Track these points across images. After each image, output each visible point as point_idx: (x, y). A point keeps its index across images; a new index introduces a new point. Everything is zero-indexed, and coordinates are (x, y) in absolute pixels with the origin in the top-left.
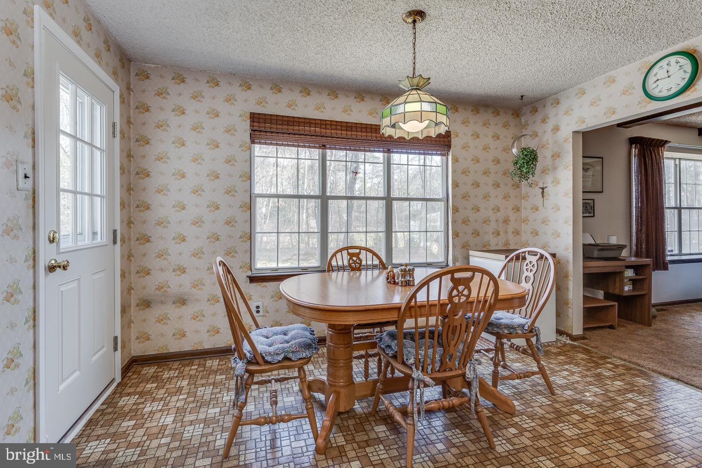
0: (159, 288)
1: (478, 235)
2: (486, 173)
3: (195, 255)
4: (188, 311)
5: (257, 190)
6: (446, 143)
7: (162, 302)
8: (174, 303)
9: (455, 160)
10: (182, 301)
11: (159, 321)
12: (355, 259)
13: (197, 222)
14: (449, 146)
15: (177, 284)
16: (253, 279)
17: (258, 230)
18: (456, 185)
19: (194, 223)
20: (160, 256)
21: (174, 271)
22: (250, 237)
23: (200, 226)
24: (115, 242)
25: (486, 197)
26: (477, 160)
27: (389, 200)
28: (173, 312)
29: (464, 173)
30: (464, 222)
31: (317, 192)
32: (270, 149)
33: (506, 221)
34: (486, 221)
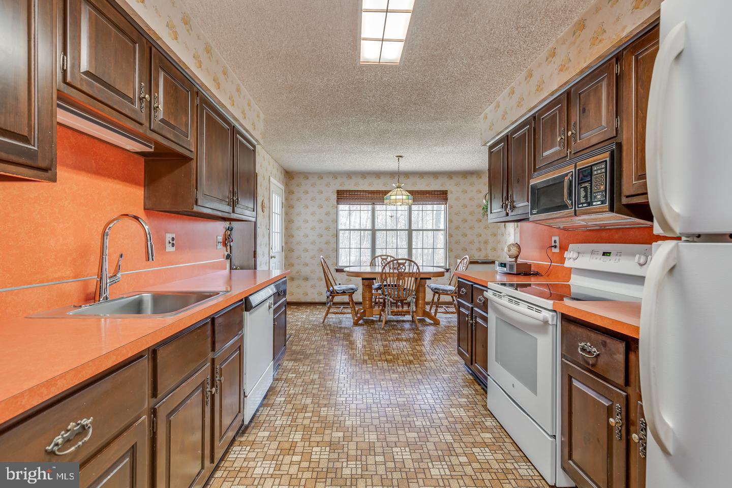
0: (297, 273)
1: (466, 250)
2: (472, 213)
3: (312, 258)
4: (309, 283)
5: (340, 227)
6: (444, 198)
7: (298, 279)
8: (303, 279)
9: (451, 207)
10: (306, 279)
11: (297, 287)
12: (384, 261)
13: (313, 243)
14: (446, 199)
15: (305, 271)
16: (337, 270)
17: (340, 247)
18: (451, 221)
19: (312, 243)
20: (298, 258)
21: (303, 265)
22: (337, 250)
23: (314, 245)
24: (283, 251)
25: (472, 228)
26: (465, 206)
27: (410, 231)
28: (303, 283)
29: (456, 214)
30: (456, 243)
31: (369, 227)
32: (346, 207)
33: (486, 242)
34: (472, 242)
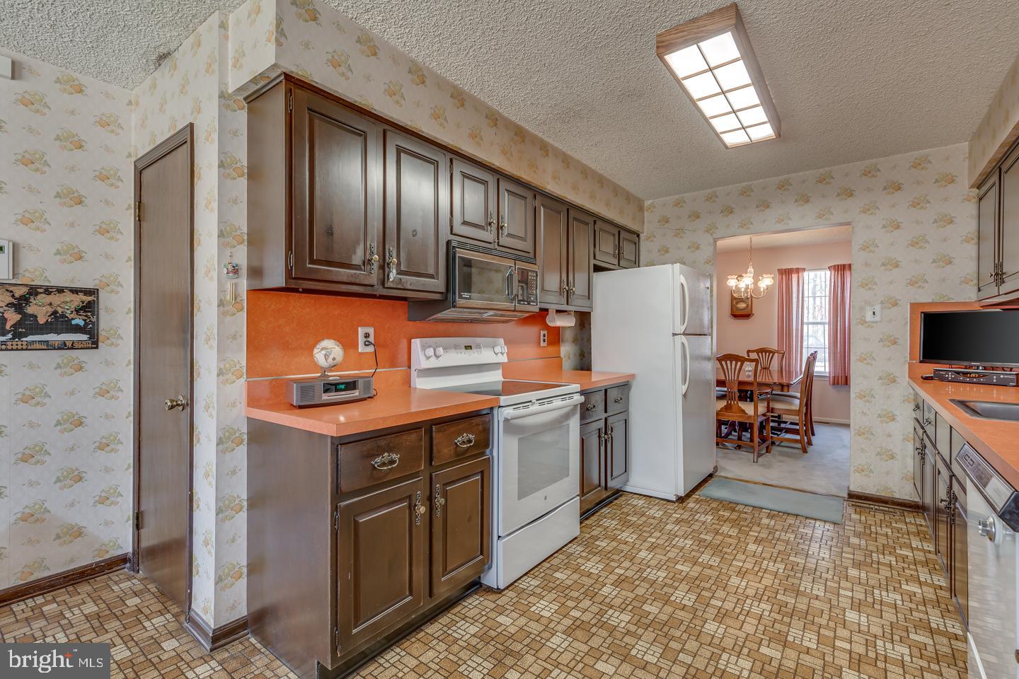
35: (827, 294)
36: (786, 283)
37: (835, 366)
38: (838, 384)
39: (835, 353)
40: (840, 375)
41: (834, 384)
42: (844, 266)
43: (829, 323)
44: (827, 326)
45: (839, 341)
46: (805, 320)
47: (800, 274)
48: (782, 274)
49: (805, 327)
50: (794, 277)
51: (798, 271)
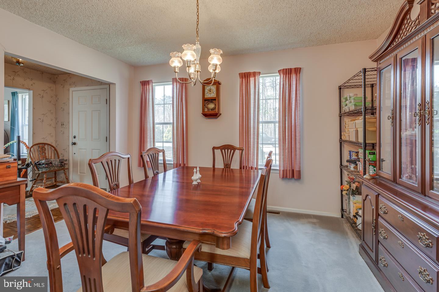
35: (278, 97)
36: (245, 85)
37: (284, 161)
38: (287, 177)
39: (284, 149)
40: (288, 169)
41: (283, 178)
42: (291, 69)
43: (279, 122)
44: (277, 125)
45: (287, 138)
46: (261, 120)
47: (256, 77)
48: (242, 78)
49: (261, 125)
50: (252, 79)
51: (254, 74)
